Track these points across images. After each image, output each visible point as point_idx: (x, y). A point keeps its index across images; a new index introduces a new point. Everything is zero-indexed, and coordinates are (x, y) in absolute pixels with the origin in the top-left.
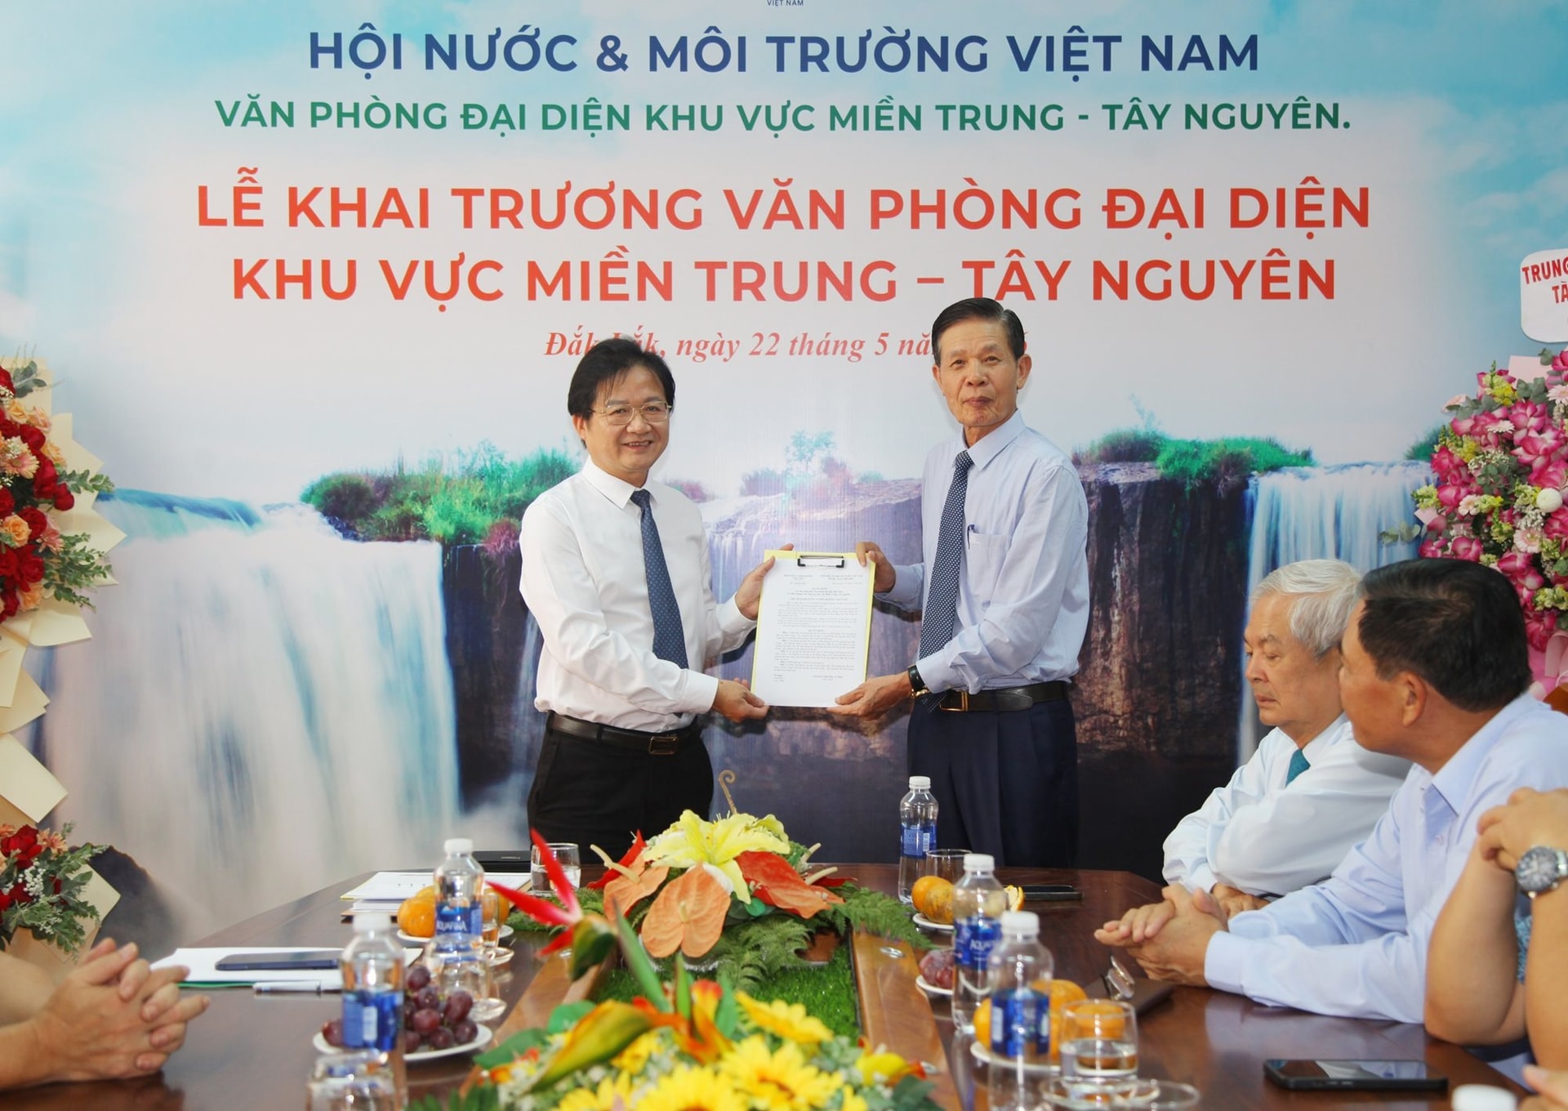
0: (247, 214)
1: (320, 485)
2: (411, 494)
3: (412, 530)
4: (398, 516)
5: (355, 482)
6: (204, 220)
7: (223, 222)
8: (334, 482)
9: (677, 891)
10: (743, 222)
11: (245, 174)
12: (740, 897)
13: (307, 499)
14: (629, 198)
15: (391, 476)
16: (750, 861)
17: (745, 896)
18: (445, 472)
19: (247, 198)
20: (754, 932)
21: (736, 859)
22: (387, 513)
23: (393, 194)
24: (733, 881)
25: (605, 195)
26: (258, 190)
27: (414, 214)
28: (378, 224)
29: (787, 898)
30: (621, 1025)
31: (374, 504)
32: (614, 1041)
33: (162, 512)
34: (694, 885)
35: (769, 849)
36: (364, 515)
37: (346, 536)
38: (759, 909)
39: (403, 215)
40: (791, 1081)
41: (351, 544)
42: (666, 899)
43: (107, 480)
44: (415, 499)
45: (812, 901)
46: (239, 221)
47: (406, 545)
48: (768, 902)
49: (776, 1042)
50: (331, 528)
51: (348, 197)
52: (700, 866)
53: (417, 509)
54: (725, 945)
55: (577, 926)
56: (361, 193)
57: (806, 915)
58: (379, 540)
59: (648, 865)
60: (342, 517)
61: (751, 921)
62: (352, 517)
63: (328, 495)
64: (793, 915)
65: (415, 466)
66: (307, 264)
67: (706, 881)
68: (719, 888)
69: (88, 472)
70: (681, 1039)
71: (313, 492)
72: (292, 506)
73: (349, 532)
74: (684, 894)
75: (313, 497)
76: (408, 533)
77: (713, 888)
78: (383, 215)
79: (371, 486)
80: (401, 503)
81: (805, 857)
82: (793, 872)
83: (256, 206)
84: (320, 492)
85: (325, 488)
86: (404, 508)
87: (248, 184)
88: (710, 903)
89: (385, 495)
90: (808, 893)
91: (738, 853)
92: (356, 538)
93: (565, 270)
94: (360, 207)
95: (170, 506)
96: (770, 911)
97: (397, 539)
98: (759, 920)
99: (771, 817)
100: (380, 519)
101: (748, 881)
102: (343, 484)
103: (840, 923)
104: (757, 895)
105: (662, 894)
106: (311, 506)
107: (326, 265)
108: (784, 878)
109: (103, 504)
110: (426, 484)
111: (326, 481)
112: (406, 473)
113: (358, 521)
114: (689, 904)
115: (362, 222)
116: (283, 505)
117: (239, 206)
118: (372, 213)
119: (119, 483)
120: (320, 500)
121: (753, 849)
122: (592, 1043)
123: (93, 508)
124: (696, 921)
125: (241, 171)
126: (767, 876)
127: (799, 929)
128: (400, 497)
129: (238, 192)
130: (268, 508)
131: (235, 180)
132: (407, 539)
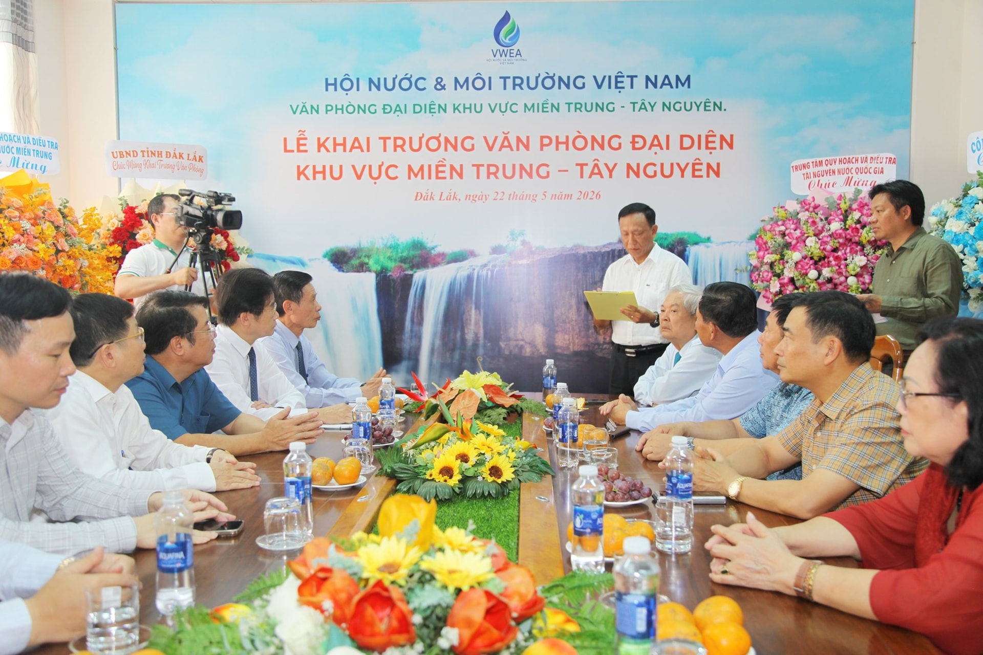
0: (302, 148)
1: (330, 251)
2: (364, 254)
3: (364, 268)
4: (359, 263)
5: (343, 250)
6: (286, 151)
7: (292, 151)
8: (335, 250)
9: (461, 398)
10: (491, 149)
11: (301, 133)
12: (484, 400)
13: (325, 256)
14: (447, 140)
15: (356, 247)
16: (487, 388)
17: (485, 400)
18: (377, 246)
19: (302, 142)
20: (489, 412)
21: (483, 387)
22: (355, 262)
23: (356, 139)
24: (481, 395)
25: (437, 138)
26: (306, 139)
27: (365, 148)
28: (351, 151)
29: (499, 400)
30: (440, 430)
31: (350, 258)
32: (438, 434)
33: (271, 262)
34: (467, 395)
35: (494, 384)
36: (346, 262)
37: (339, 271)
38: (490, 404)
39: (360, 147)
40: (492, 446)
41: (341, 273)
42: (458, 400)
43: (251, 250)
44: (365, 256)
45: (509, 402)
46: (299, 151)
47: (362, 274)
48: (494, 402)
49: (488, 435)
50: (334, 268)
51: (340, 141)
52: (469, 389)
53: (366, 260)
54: (478, 415)
55: (426, 402)
56: (345, 139)
57: (507, 406)
58: (352, 272)
59: (452, 389)
60: (338, 263)
61: (487, 408)
62: (342, 263)
63: (332, 255)
64: (503, 406)
65: (365, 244)
66: (324, 167)
67: (472, 394)
68: (476, 396)
69: (244, 247)
70: (459, 434)
71: (327, 254)
72: (319, 259)
73: (340, 269)
74: (464, 398)
75: (327, 256)
76: (363, 269)
77: (474, 396)
78: (353, 147)
79: (349, 251)
80: (360, 258)
81: (508, 387)
82: (503, 392)
83: (305, 145)
84: (329, 254)
85: (331, 252)
86: (361, 260)
87: (302, 136)
88: (473, 402)
89: (354, 255)
90: (508, 399)
91: (483, 385)
92: (343, 271)
93: (422, 168)
94: (344, 144)
95: (274, 260)
96: (494, 405)
97: (358, 271)
98: (491, 408)
99: (495, 373)
100: (352, 264)
101: (486, 394)
102: (339, 251)
103: (519, 409)
104: (490, 399)
105: (456, 398)
106: (326, 259)
107: (331, 167)
108: (499, 394)
109: (249, 259)
110: (369, 250)
111: (332, 249)
112: (362, 246)
113: (344, 265)
114: (466, 402)
115: (345, 150)
116: (316, 259)
117: (299, 145)
118: (348, 147)
119: (255, 251)
120: (330, 257)
121: (488, 383)
122: (431, 434)
123: (246, 260)
124: (468, 408)
125: (300, 131)
126: (493, 393)
127: (504, 411)
128: (360, 255)
129: (298, 139)
130: (310, 260)
131: (297, 135)
132: (363, 271)
